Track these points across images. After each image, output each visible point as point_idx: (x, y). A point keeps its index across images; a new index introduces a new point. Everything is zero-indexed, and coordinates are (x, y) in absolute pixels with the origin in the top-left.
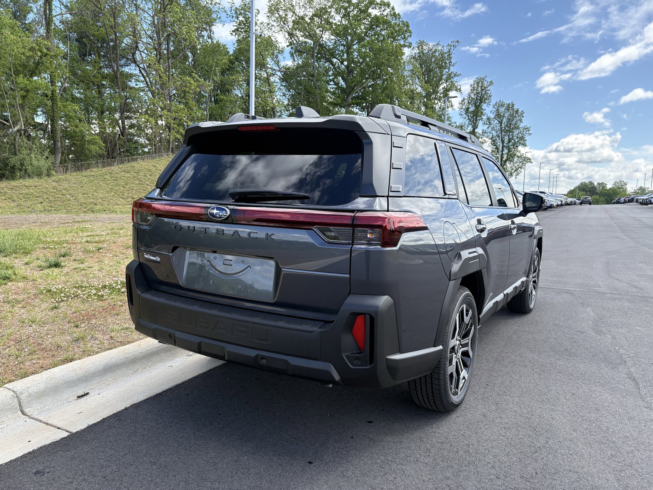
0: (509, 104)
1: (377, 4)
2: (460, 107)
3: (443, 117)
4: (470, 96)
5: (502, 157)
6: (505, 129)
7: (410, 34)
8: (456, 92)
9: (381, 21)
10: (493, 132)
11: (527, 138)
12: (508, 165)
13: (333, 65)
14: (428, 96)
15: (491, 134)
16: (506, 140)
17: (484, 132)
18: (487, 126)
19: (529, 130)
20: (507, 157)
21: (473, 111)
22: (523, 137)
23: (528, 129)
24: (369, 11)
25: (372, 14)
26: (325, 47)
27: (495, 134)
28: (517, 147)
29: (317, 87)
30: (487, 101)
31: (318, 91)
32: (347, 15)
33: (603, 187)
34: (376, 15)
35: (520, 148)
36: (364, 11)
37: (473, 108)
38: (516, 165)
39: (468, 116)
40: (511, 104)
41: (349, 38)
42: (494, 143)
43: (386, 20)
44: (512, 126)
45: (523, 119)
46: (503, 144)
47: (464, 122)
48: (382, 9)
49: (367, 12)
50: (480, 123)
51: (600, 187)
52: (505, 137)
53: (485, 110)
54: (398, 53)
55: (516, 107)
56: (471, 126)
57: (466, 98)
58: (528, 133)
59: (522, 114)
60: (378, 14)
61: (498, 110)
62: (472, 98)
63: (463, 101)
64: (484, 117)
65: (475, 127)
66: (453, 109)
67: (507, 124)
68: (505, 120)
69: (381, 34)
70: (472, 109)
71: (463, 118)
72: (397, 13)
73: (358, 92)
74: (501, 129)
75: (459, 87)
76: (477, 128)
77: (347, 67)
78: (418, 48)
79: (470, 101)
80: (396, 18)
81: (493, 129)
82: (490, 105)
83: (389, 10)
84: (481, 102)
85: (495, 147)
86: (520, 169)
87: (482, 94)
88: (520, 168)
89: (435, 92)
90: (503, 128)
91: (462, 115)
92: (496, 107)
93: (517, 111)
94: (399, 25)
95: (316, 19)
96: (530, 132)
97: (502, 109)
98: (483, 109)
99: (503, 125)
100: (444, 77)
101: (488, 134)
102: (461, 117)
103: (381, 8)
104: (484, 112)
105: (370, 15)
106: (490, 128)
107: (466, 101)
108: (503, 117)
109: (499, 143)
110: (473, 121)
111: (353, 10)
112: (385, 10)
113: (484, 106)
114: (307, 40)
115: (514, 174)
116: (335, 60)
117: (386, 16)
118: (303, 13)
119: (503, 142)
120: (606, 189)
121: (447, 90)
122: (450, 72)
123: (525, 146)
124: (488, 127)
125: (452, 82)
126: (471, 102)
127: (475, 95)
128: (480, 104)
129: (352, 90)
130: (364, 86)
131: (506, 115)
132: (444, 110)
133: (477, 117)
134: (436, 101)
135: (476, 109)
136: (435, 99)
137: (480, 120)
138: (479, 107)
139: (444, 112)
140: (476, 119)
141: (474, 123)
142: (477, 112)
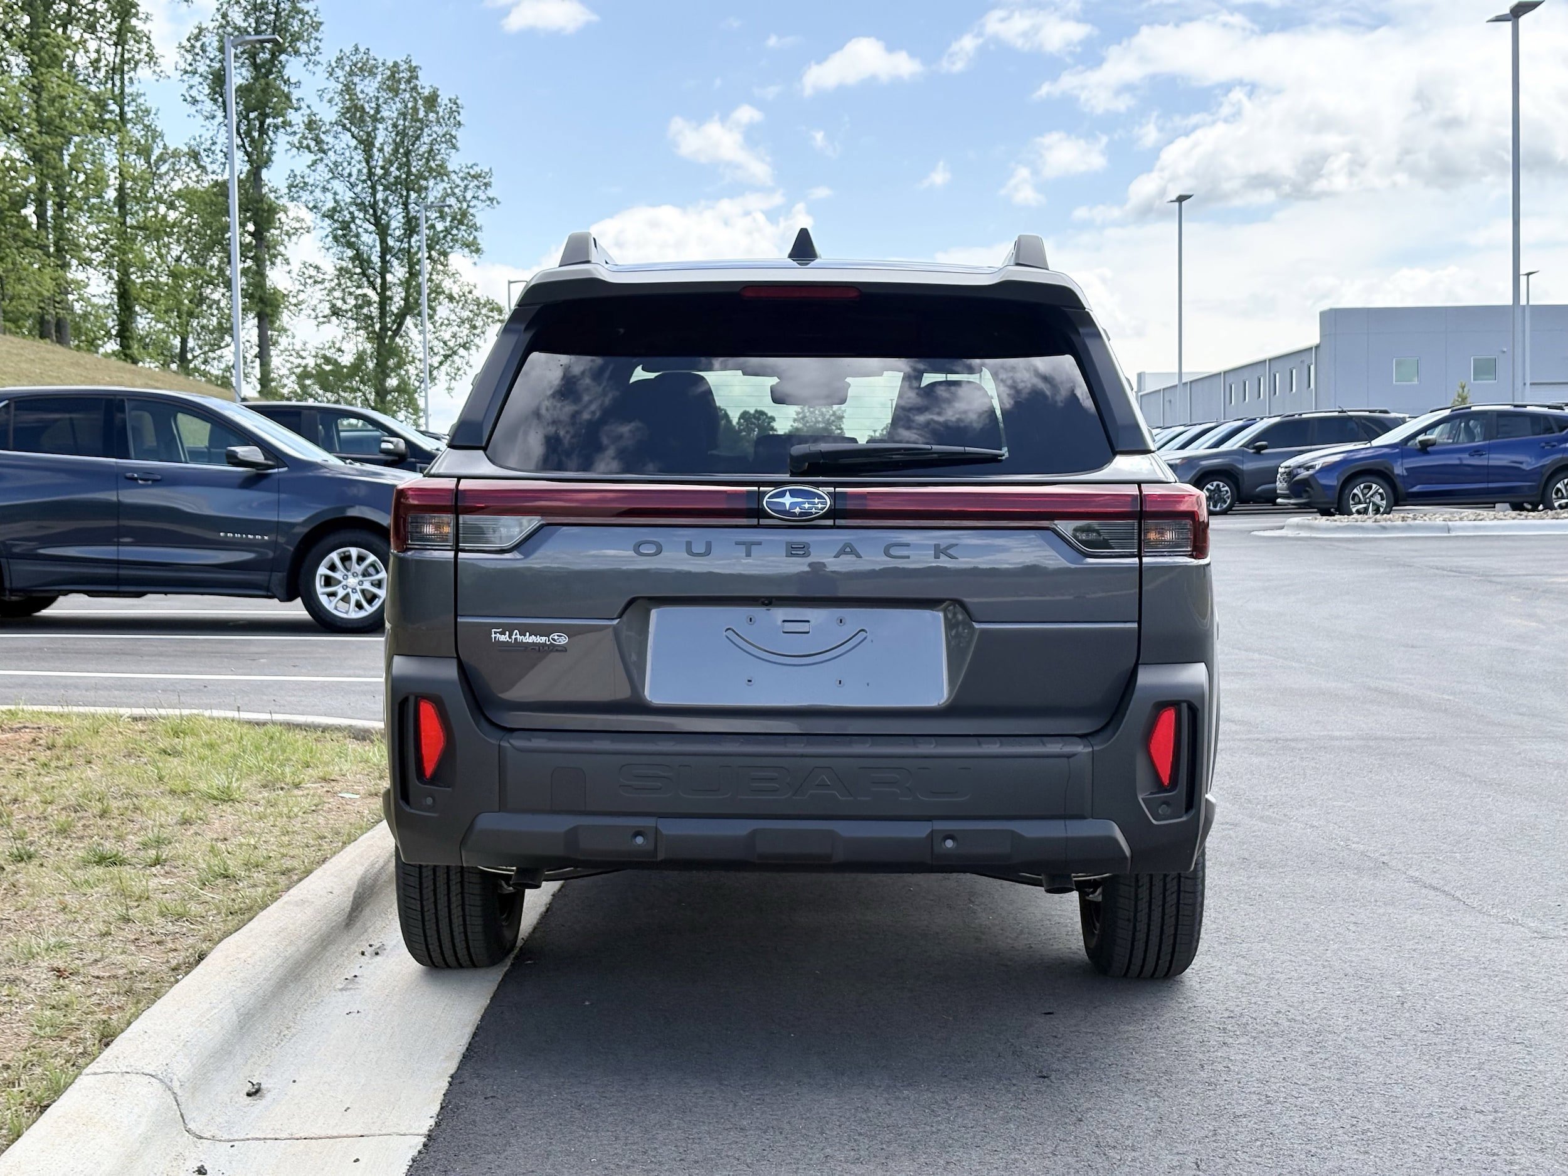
0: (396, 64)
2: (183, 65)
3: (113, 107)
4: (224, 16)
5: (384, 301)
6: (387, 173)
10: (337, 185)
11: (481, 215)
12: (414, 333)
15: (329, 195)
16: (394, 224)
17: (296, 186)
18: (310, 158)
19: (486, 185)
20: (406, 299)
21: (245, 89)
22: (464, 214)
23: (481, 180)
27: (347, 196)
28: (445, 254)
30: (303, 47)
33: (763, 430)
35: (458, 259)
37: (244, 71)
38: (447, 336)
39: (225, 108)
40: (404, 66)
42: (344, 235)
44: (416, 166)
45: (459, 133)
46: (383, 241)
47: (208, 135)
50: (281, 142)
52: (392, 212)
53: (298, 84)
55: (426, 84)
56: (240, 154)
57: (211, 26)
58: (483, 197)
59: (451, 112)
61: (348, 89)
62: (237, 28)
63: (197, 39)
64: (297, 118)
65: (259, 162)
66: (159, 75)
67: (396, 151)
68: (382, 136)
70: (239, 76)
71: (200, 119)
74: (371, 174)
76: (267, 162)
79: (227, 41)
81: (335, 171)
82: (317, 63)
84: (279, 48)
85: (350, 253)
86: (462, 351)
87: (277, 14)
88: (464, 346)
90: (379, 172)
91: (195, 101)
92: (339, 73)
93: (431, 101)
96: (491, 193)
97: (368, 88)
98: (287, 82)
99: (378, 159)
101: (318, 193)
102: (192, 110)
104: (295, 94)
106: (320, 167)
107: (211, 41)
108: (375, 119)
109: (365, 237)
110: (248, 133)
113: (293, 67)
115: (441, 375)
119: (383, 231)
123: (478, 251)
124: (315, 163)
126: (233, 46)
127: (247, 15)
128: (274, 56)
131: (385, 113)
132: (117, 77)
133: (267, 116)
134: (76, 33)
135: (256, 79)
136: (67, 20)
137: (277, 127)
138: (270, 72)
139: (118, 83)
140: (262, 124)
141: (252, 140)
142: (263, 91)
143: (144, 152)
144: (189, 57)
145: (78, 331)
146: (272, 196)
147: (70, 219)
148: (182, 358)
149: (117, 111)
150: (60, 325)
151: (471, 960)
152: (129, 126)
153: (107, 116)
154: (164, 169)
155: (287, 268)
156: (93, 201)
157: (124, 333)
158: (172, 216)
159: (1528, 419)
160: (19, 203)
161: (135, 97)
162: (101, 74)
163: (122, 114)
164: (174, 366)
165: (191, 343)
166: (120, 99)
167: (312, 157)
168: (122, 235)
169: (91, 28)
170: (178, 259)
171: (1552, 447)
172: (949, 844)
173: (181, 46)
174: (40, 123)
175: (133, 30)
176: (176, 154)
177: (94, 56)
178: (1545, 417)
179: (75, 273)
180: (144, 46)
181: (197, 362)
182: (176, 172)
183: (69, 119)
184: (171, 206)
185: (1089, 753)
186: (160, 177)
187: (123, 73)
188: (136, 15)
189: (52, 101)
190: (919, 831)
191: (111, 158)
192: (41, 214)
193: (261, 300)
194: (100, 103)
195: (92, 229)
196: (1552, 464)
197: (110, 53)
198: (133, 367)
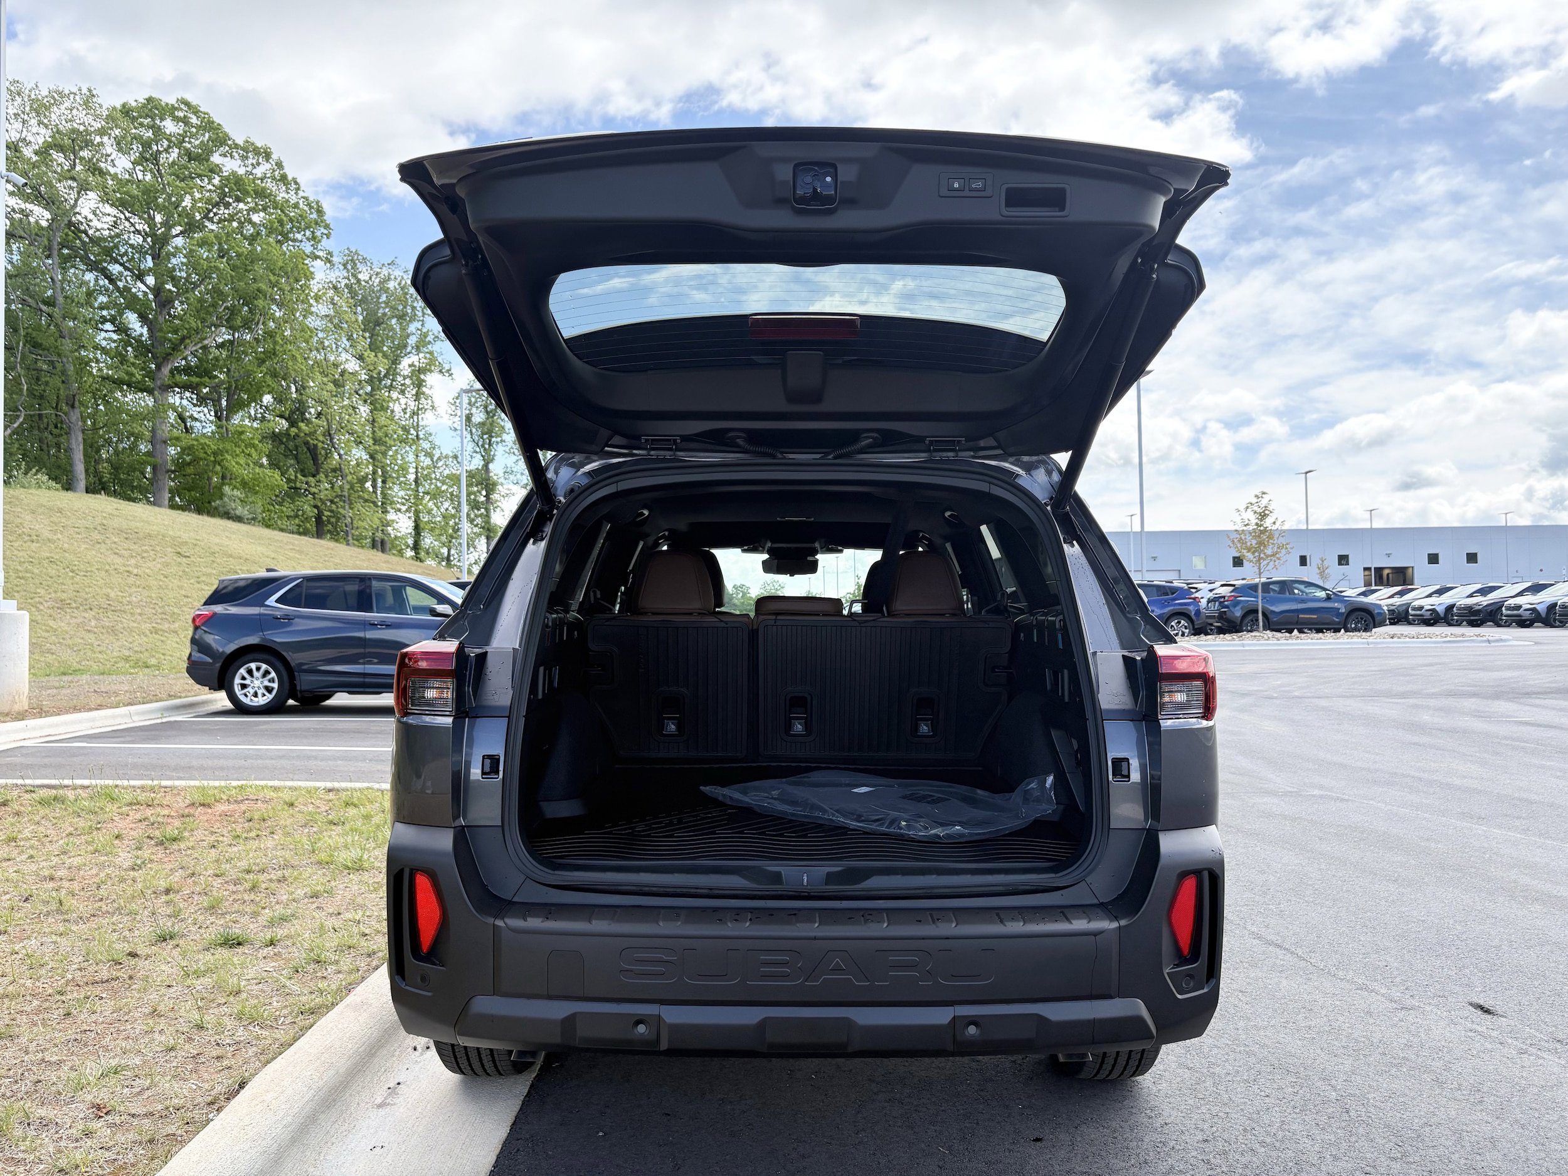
1: (237, 146)
2: (450, 412)
3: (412, 431)
7: (326, 232)
8: (440, 376)
9: (250, 189)
13: (112, 281)
14: (374, 381)
21: (482, 424)
24: (212, 159)
25: (224, 169)
26: (85, 232)
29: (65, 332)
31: (67, 345)
32: (148, 158)
33: (744, 594)
34: (234, 173)
36: (201, 157)
37: (481, 415)
39: (471, 433)
41: (158, 218)
43: (264, 189)
47: (462, 447)
48: (250, 161)
49: (208, 160)
51: (738, 594)
54: (297, 273)
56: (479, 456)
60: (241, 171)
66: (437, 416)
69: (250, 222)
71: (459, 438)
72: (290, 178)
73: (188, 357)
75: (447, 367)
76: (492, 460)
77: (157, 290)
78: (345, 265)
79: (473, 400)
80: (288, 189)
83: (268, 166)
89: (392, 372)
91: (456, 430)
94: (296, 206)
95: (58, 157)
100: (412, 340)
101: (519, 476)
102: (454, 434)
103: (247, 158)
105: (215, 170)
110: (483, 446)
111: (166, 151)
112: (258, 164)
114: (30, 206)
116: (115, 269)
117: (262, 180)
118: (18, 136)
120: (751, 598)
121: (418, 373)
122: (424, 330)
125: (431, 353)
126: (476, 402)
129: (173, 349)
130: (206, 342)
132: (415, 417)
133: (492, 437)
134: (395, 395)
135: (487, 419)
136: (391, 388)
137: (497, 443)
138: (494, 415)
139: (416, 420)
140: (490, 441)
141: (485, 449)
142: (491, 424)
143: (429, 455)
144: (453, 408)
145: (394, 547)
146: (495, 478)
147: (390, 488)
148: (448, 559)
149: (415, 434)
150: (383, 542)
151: (498, 1070)
152: (421, 441)
153: (410, 437)
154: (440, 464)
155: (502, 513)
156: (402, 479)
157: (416, 547)
158: (444, 488)
159: (1155, 589)
160: (362, 481)
161: (424, 427)
162: (407, 416)
163: (417, 436)
164: (444, 563)
165: (453, 552)
166: (417, 427)
167: (516, 458)
168: (416, 497)
169: (403, 392)
170: (447, 509)
171: (1168, 603)
172: (972, 1030)
173: (449, 402)
174: (374, 439)
175: (423, 393)
176: (447, 457)
177: (404, 406)
178: (1164, 587)
179: (391, 516)
180: (429, 402)
181: (455, 561)
182: (446, 465)
183: (390, 438)
184: (443, 483)
185: (1116, 928)
186: (438, 468)
187: (418, 415)
188: (425, 386)
189: (381, 428)
190: (941, 1016)
191: (411, 457)
192: (374, 486)
193: (488, 529)
194: (405, 429)
195: (402, 493)
196: (1169, 611)
197: (412, 405)
198: (421, 564)
